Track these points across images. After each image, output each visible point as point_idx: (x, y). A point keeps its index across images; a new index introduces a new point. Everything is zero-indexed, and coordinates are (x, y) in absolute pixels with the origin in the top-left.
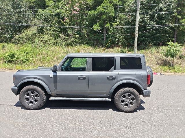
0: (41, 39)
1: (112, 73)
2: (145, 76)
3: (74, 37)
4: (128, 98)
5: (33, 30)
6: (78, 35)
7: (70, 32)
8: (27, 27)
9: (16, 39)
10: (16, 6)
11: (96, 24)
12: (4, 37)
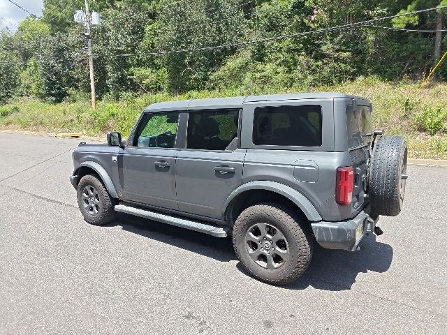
0: (258, 75)
1: (231, 156)
2: (328, 172)
3: (337, 60)
4: (268, 239)
5: (245, 56)
6: (349, 51)
7: (327, 48)
8: (233, 51)
9: (212, 81)
10: (213, 9)
11: (406, 9)
12: (195, 79)
